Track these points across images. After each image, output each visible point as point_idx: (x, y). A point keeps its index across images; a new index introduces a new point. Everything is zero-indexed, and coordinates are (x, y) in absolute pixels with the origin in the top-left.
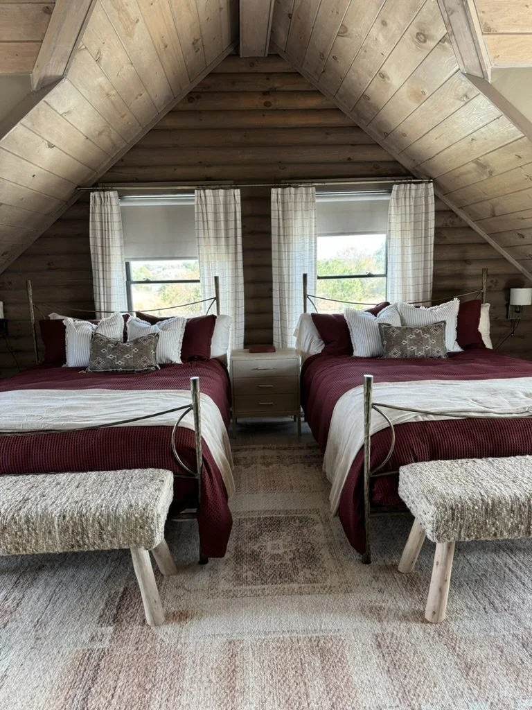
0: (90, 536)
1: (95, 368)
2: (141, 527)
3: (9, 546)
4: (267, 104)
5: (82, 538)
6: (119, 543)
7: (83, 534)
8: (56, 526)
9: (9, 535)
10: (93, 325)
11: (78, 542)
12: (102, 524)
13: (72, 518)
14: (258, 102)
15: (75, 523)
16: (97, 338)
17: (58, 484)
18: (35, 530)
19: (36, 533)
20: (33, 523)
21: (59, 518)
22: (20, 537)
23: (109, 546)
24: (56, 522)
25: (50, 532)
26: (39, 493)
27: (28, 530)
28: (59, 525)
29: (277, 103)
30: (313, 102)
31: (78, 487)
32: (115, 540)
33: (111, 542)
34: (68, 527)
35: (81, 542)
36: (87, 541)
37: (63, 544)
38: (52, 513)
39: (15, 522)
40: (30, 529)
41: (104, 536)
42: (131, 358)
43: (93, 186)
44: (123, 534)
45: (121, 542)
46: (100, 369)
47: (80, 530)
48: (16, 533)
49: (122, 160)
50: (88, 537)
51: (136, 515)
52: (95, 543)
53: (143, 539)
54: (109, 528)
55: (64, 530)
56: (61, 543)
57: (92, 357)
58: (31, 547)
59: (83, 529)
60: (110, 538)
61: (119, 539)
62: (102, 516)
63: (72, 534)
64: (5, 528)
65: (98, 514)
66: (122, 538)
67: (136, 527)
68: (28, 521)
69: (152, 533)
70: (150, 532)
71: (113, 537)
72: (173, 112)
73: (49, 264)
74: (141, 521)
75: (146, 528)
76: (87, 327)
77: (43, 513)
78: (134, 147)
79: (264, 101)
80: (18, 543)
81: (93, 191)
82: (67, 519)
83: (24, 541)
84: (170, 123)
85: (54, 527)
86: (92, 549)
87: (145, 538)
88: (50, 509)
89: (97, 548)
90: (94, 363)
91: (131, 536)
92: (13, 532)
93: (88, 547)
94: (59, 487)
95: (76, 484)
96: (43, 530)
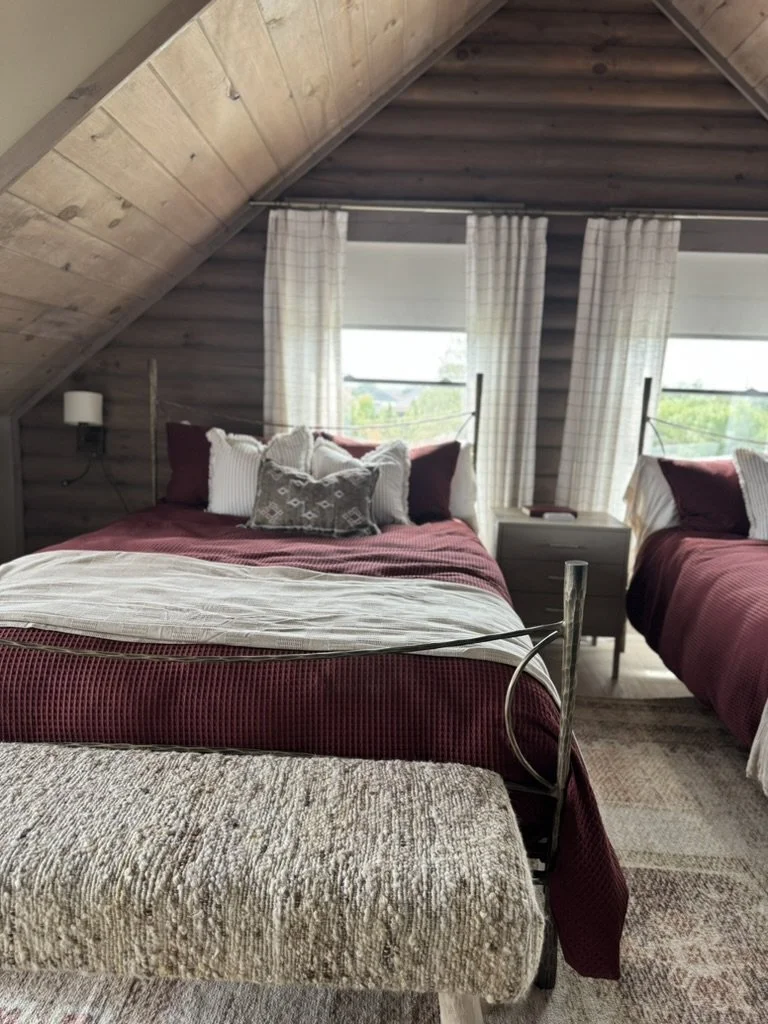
0: (359, 954)
1: (265, 521)
2: (493, 948)
3: (153, 958)
4: (599, 70)
5: (338, 958)
6: (429, 980)
7: (341, 948)
8: (277, 922)
9: (156, 931)
10: (259, 444)
11: (326, 965)
12: (392, 925)
13: (316, 904)
14: (583, 64)
15: (324, 917)
16: (270, 467)
17: (258, 788)
18: (221, 924)
19: (223, 933)
20: (219, 907)
21: (284, 901)
22: (185, 938)
23: (403, 984)
24: (276, 912)
25: (259, 934)
26: (219, 812)
27: (205, 923)
28: (282, 919)
29: (617, 68)
30: (685, 68)
31: (308, 804)
32: (420, 972)
33: (410, 976)
34: (305, 927)
35: (334, 967)
36: (350, 968)
37: (288, 966)
38: (267, 882)
39: (175, 901)
40: (210, 920)
41: (396, 960)
42: (330, 508)
43: (275, 200)
44: (444, 959)
45: (436, 978)
46: (273, 523)
47: (336, 938)
48: (175, 929)
49: (329, 159)
50: (352, 956)
51: (483, 915)
52: (368, 974)
53: (492, 977)
54: (411, 942)
55: (295, 932)
56: (282, 965)
57: (260, 501)
58: (207, 966)
59: (343, 936)
60: (409, 966)
61: (432, 971)
62: (396, 908)
63: (315, 944)
64: (148, 912)
65: (383, 900)
66: (440, 968)
67: (480, 946)
68: (205, 901)
69: (519, 963)
70: (512, 963)
71: (418, 963)
72: (428, 76)
73: (187, 336)
74: (494, 933)
75: (506, 950)
76: (250, 445)
77: (242, 879)
78: (353, 137)
79: (593, 63)
80: (176, 954)
81: (275, 208)
82: (306, 904)
83: (192, 950)
84: (420, 96)
85: (270, 921)
86: (358, 986)
87: (498, 976)
88: (259, 869)
89: (371, 985)
90: (263, 512)
91: (463, 966)
92: (168, 925)
93: (351, 980)
94: (262, 798)
95: (300, 793)
96: (243, 926)
